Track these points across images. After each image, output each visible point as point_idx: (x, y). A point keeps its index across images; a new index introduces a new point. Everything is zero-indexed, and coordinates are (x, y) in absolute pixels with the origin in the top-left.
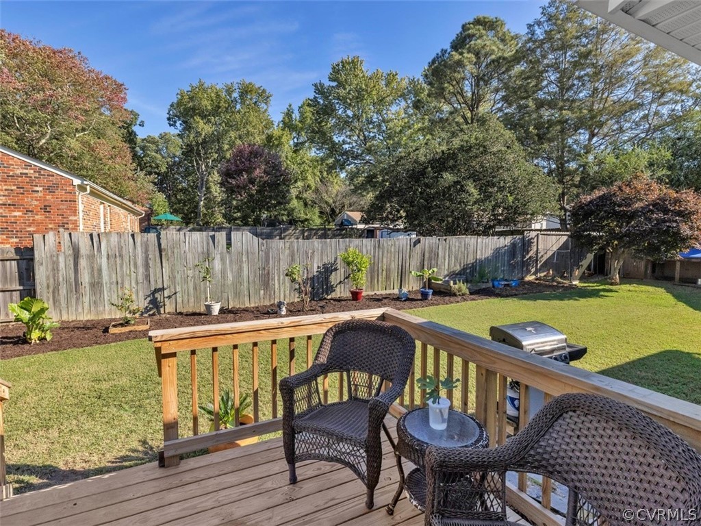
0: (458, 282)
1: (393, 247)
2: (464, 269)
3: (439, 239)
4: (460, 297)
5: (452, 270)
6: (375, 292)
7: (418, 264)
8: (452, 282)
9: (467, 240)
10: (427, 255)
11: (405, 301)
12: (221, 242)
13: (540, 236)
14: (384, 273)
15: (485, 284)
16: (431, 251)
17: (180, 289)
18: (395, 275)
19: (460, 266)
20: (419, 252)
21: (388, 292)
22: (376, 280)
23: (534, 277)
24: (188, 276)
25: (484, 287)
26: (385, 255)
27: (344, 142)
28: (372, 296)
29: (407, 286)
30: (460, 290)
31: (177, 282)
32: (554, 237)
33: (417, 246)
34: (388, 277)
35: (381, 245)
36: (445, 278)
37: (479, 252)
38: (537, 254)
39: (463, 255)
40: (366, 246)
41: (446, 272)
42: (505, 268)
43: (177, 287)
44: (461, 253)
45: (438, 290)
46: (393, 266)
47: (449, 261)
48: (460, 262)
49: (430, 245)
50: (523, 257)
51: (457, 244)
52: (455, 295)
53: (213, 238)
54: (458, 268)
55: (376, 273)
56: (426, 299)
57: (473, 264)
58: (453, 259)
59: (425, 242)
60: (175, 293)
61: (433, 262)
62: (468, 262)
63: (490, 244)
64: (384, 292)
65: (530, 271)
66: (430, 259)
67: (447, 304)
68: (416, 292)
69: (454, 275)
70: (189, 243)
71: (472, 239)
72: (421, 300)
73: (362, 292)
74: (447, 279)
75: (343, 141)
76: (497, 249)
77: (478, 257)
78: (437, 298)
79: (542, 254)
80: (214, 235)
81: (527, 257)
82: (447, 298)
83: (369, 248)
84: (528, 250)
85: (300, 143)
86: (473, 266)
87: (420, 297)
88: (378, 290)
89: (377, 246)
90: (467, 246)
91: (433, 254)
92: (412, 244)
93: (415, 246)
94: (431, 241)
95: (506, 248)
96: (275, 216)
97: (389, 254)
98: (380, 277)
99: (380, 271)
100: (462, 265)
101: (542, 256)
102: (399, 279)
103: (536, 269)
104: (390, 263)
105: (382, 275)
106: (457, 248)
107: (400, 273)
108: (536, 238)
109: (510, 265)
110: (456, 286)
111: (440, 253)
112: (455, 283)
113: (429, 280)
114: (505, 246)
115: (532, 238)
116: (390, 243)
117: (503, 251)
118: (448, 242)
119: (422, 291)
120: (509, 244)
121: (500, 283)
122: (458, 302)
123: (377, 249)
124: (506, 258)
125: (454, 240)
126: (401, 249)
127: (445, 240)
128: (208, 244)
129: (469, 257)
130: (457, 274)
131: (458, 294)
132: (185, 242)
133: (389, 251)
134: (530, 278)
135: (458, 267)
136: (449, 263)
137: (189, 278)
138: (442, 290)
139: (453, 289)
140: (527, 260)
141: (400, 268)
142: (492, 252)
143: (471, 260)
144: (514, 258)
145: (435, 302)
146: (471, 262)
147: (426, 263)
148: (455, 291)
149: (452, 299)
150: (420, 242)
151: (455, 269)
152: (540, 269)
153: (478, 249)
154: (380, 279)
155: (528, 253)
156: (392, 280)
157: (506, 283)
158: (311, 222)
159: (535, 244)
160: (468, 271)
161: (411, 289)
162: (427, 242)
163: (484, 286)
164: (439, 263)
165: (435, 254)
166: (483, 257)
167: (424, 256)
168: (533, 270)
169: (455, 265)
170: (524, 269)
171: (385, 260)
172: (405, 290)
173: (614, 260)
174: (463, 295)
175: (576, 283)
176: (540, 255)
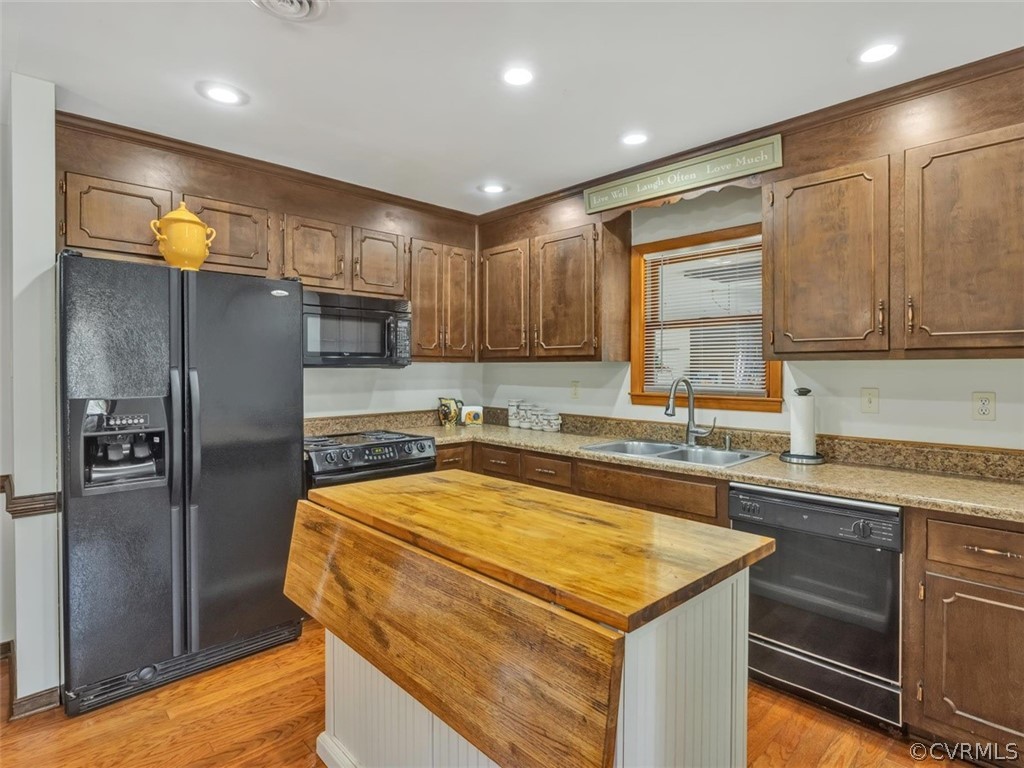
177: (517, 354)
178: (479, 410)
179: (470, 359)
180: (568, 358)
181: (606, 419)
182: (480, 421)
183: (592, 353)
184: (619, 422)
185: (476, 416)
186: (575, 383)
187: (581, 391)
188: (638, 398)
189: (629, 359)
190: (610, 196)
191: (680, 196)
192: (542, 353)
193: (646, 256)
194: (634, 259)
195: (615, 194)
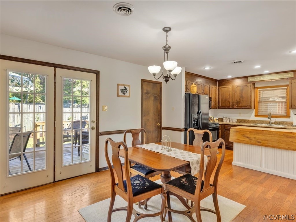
12: (43, 108)
17: (27, 125)
24: (30, 120)
31: (26, 122)
43: (26, 124)
53: (40, 107)
60: (25, 126)
70: (31, 108)
80: (41, 106)
96: (68, 99)
128: (39, 109)
132: (29, 108)
137: (31, 121)
158: (85, 102)
177: (229, 107)
178: (217, 118)
179: (216, 108)
180: (243, 108)
181: (249, 120)
182: (218, 120)
183: (249, 107)
184: (252, 121)
185: (217, 120)
186: (240, 113)
187: (242, 115)
188: (256, 116)
189: (254, 109)
190: (254, 79)
191: (271, 80)
192: (236, 107)
193: (259, 89)
194: (256, 89)
195: (255, 79)
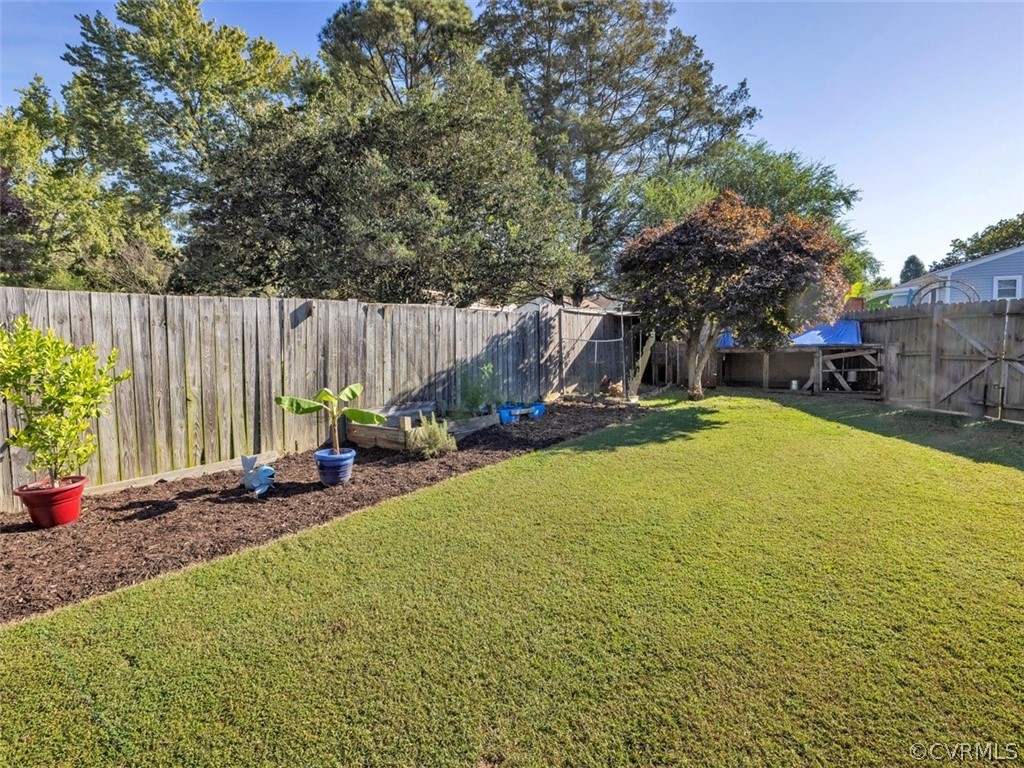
0: (423, 419)
1: (220, 326)
2: (430, 385)
3: (366, 309)
4: (436, 462)
5: (402, 390)
6: (161, 475)
7: (310, 376)
8: (408, 421)
9: (432, 313)
10: (334, 352)
11: (263, 497)
13: (563, 314)
14: (194, 409)
15: (484, 418)
16: (345, 339)
18: (233, 415)
19: (421, 378)
20: (311, 342)
21: (212, 468)
22: (161, 435)
23: (558, 395)
25: (484, 425)
26: (192, 349)
27: (165, 157)
28: (146, 490)
29: (278, 442)
30: (431, 440)
32: (583, 317)
33: (302, 325)
34: (209, 421)
35: (175, 320)
36: (387, 409)
37: (459, 344)
38: (560, 352)
39: (425, 353)
40: (109, 320)
41: (388, 396)
42: (510, 379)
44: (422, 346)
45: (372, 445)
46: (227, 385)
47: (393, 366)
48: (421, 370)
49: (341, 324)
50: (539, 356)
51: (411, 325)
52: (418, 456)
54: (416, 384)
55: (160, 413)
56: (336, 481)
57: (449, 372)
58: (404, 361)
59: (327, 315)
61: (353, 370)
62: (439, 370)
63: (480, 326)
64: (196, 472)
65: (551, 384)
66: (344, 362)
67: (403, 491)
68: (306, 457)
69: (408, 403)
71: (445, 314)
72: (319, 486)
73: (80, 488)
74: (392, 412)
75: (162, 154)
76: (494, 338)
77: (458, 357)
78: (371, 470)
79: (567, 349)
81: (547, 355)
82: (400, 469)
83: (124, 327)
84: (546, 341)
85: (72, 161)
86: (450, 377)
87: (315, 476)
88: (173, 467)
89: (156, 317)
90: (433, 330)
91: (351, 350)
92: (287, 320)
93: (295, 323)
94: (344, 313)
95: (510, 337)
97: (207, 349)
98: (177, 422)
99: (177, 404)
100: (426, 377)
101: (568, 354)
102: (251, 423)
103: (561, 380)
104: (214, 377)
105: (186, 416)
106: (411, 333)
107: (251, 407)
108: (557, 318)
109: (519, 373)
110: (421, 431)
111: (370, 347)
112: (417, 423)
113: (344, 420)
114: (508, 333)
115: (551, 319)
116: (208, 312)
117: (505, 342)
118: (388, 316)
119: (322, 460)
120: (514, 329)
121: (513, 412)
122: (433, 479)
123: (158, 332)
124: (510, 358)
125: (402, 313)
126: (250, 331)
127: (382, 312)
129: (439, 356)
130: (415, 400)
131: (428, 452)
133: (208, 338)
134: (551, 398)
135: (417, 381)
136: (393, 372)
138: (381, 444)
139: (412, 438)
140: (546, 361)
141: (251, 390)
142: (485, 345)
143: (443, 364)
144: (524, 357)
145: (367, 489)
146: (445, 368)
147: (332, 373)
148: (419, 444)
149: (415, 471)
150: (309, 313)
151: (410, 385)
152: (567, 380)
153: (458, 338)
154: (178, 431)
155: (546, 349)
156: (224, 428)
157: (524, 411)
159: (557, 330)
160: (440, 389)
161: (291, 450)
162: (332, 316)
163: (483, 423)
164: (369, 371)
165: (356, 349)
166: (469, 355)
167: (325, 354)
168: (556, 382)
169: (409, 378)
170: (543, 380)
171: (192, 369)
172: (267, 458)
173: (694, 354)
174: (442, 453)
175: (635, 400)
176: (564, 352)
